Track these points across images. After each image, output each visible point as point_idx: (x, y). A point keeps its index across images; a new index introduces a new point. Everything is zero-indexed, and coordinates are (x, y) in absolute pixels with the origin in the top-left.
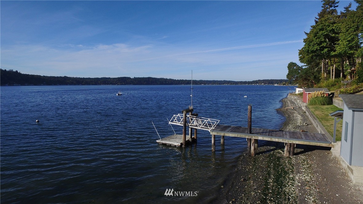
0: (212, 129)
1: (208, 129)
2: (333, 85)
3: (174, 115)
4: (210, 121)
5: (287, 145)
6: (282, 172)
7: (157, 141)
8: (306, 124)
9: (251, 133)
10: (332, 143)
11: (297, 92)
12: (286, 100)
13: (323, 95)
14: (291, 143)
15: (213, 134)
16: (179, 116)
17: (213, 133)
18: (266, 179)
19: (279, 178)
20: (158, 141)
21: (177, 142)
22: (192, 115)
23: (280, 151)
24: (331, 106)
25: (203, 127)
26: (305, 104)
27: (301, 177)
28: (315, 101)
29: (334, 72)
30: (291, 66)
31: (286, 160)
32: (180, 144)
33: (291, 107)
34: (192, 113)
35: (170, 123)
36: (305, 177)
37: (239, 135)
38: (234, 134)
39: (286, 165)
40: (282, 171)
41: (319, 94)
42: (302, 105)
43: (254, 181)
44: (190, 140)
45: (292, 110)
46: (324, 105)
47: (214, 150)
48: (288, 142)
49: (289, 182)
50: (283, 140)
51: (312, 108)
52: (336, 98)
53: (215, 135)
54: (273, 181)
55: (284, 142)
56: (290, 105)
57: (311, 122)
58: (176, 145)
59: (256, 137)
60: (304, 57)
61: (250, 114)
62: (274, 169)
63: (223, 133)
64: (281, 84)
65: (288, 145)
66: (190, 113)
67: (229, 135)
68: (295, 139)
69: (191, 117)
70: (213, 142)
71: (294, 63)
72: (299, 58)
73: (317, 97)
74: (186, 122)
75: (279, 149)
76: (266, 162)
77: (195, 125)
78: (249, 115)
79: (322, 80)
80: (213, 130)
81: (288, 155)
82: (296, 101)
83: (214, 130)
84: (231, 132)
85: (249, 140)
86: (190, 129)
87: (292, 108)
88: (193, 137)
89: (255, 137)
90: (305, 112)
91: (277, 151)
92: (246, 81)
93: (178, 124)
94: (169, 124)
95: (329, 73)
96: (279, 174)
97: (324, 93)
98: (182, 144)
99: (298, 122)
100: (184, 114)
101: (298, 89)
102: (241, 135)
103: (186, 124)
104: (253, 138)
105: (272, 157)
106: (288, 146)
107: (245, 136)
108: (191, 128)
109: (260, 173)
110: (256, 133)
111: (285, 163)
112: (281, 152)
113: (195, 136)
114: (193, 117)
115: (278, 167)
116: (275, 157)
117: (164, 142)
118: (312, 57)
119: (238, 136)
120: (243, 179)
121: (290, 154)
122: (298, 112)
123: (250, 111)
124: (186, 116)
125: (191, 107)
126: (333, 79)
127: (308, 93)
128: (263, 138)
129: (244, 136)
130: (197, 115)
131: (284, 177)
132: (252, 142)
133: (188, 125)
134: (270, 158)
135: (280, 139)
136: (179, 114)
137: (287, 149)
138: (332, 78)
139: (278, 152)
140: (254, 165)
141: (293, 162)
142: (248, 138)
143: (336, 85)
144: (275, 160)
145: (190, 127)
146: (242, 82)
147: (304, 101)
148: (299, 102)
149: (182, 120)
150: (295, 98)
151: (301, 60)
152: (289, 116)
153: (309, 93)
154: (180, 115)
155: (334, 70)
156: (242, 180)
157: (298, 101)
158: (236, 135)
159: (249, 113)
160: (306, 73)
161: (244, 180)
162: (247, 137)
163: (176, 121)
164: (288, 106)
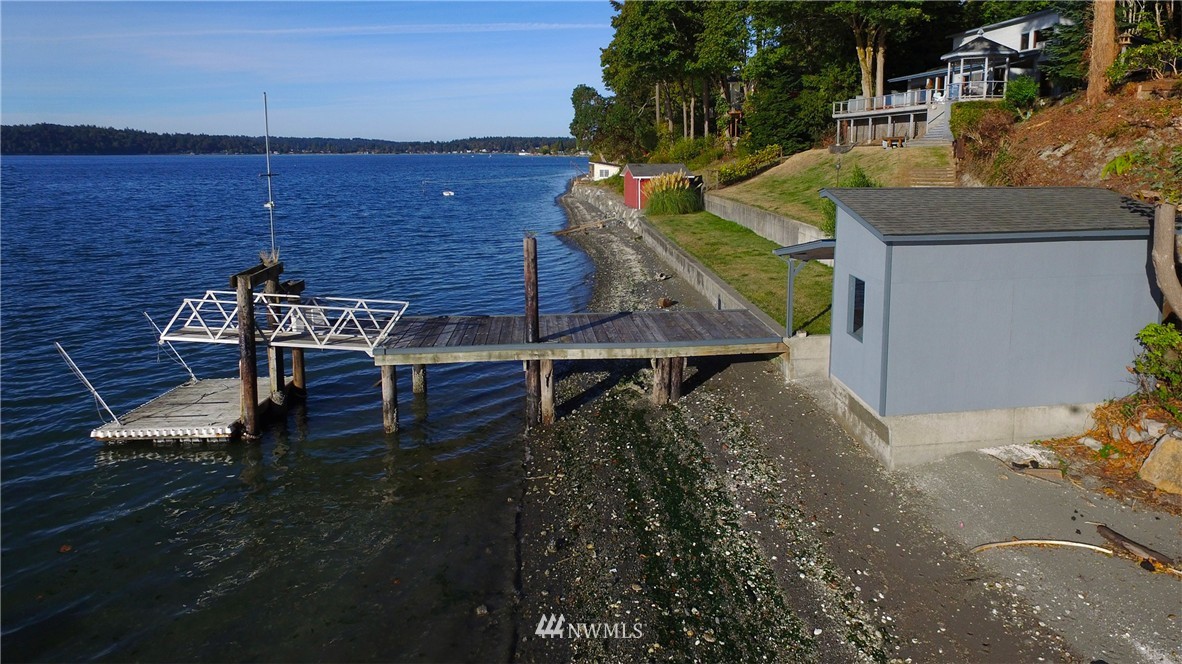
0: (380, 344)
1: (363, 342)
2: (692, 156)
3: (187, 301)
4: (366, 309)
5: (660, 366)
6: (674, 472)
7: (98, 433)
8: (661, 276)
9: (537, 339)
10: (786, 340)
11: (597, 177)
12: (569, 200)
13: (681, 184)
14: (671, 358)
15: (385, 362)
16: (215, 300)
17: (389, 357)
18: (637, 522)
19: (676, 503)
20: (100, 434)
21: (214, 420)
22: (278, 289)
23: (631, 385)
24: (703, 214)
25: (338, 335)
26: (634, 213)
27: (743, 483)
28: (663, 203)
29: (692, 120)
30: (582, 95)
31: (666, 420)
32: (228, 431)
33: (593, 223)
34: (276, 280)
35: (164, 338)
36: (752, 477)
37: (497, 353)
38: (476, 353)
39: (673, 441)
40: (671, 470)
41: (673, 181)
42: (624, 216)
43: (597, 536)
44: (277, 398)
45: (601, 232)
46: (685, 212)
47: (393, 429)
48: (665, 354)
49: (715, 513)
50: (648, 351)
51: (662, 223)
52: (712, 192)
53: (395, 366)
54: (661, 522)
55: (653, 356)
56: (589, 217)
57: (671, 269)
58: (205, 436)
59: (557, 351)
60: (617, 72)
61: (532, 271)
62: (644, 466)
63: (431, 355)
64: (538, 151)
65: (663, 366)
66: (269, 284)
67: (455, 358)
68: (684, 343)
69: (273, 300)
70: (387, 392)
71: (589, 89)
72: (602, 74)
73: (667, 190)
74: (253, 323)
75: (627, 380)
76: (603, 441)
77: (295, 332)
78: (529, 272)
79: (663, 141)
80: (385, 347)
81: (663, 401)
82: (603, 204)
83: (388, 344)
84: (459, 344)
85: (532, 368)
86: (272, 354)
87: (601, 226)
88: (287, 380)
89: (553, 354)
90: (640, 238)
91: (624, 388)
92: (432, 143)
93: (212, 340)
94: (161, 342)
95: (678, 121)
96: (668, 485)
97: (683, 180)
98: (237, 427)
99: (634, 270)
100: (239, 293)
101: (598, 168)
102: (504, 353)
103: (253, 336)
104: (547, 358)
105: (616, 415)
106: (663, 369)
107: (518, 355)
108: (278, 349)
109: (602, 497)
110: (554, 337)
111: (667, 431)
112: (636, 388)
113: (299, 376)
114: (282, 300)
115: (652, 454)
116: (626, 414)
117: (137, 432)
118: (639, 73)
119: (490, 357)
120: (552, 543)
121: (669, 394)
122: (622, 239)
123: (532, 257)
124: (250, 298)
125: (272, 258)
126: (689, 138)
127: (640, 178)
128: (583, 352)
129: (515, 352)
130: (298, 288)
131: (691, 494)
132: (545, 372)
133: (262, 335)
134: (612, 423)
135: (638, 350)
136: (210, 292)
137: (663, 378)
138: (688, 135)
139: (627, 391)
140: (568, 463)
141: (691, 423)
142: (529, 358)
143: (699, 154)
144: (630, 425)
145: (273, 344)
146: (418, 143)
147: (630, 204)
148: (614, 205)
149: (229, 320)
150: (598, 193)
151: (609, 77)
152: (600, 252)
153: (642, 180)
154: (218, 297)
155: (692, 114)
156: (551, 547)
157: (610, 203)
158: (485, 354)
159: (528, 266)
160: (623, 120)
161: (558, 547)
162: (525, 354)
163: (195, 323)
164: (585, 220)
